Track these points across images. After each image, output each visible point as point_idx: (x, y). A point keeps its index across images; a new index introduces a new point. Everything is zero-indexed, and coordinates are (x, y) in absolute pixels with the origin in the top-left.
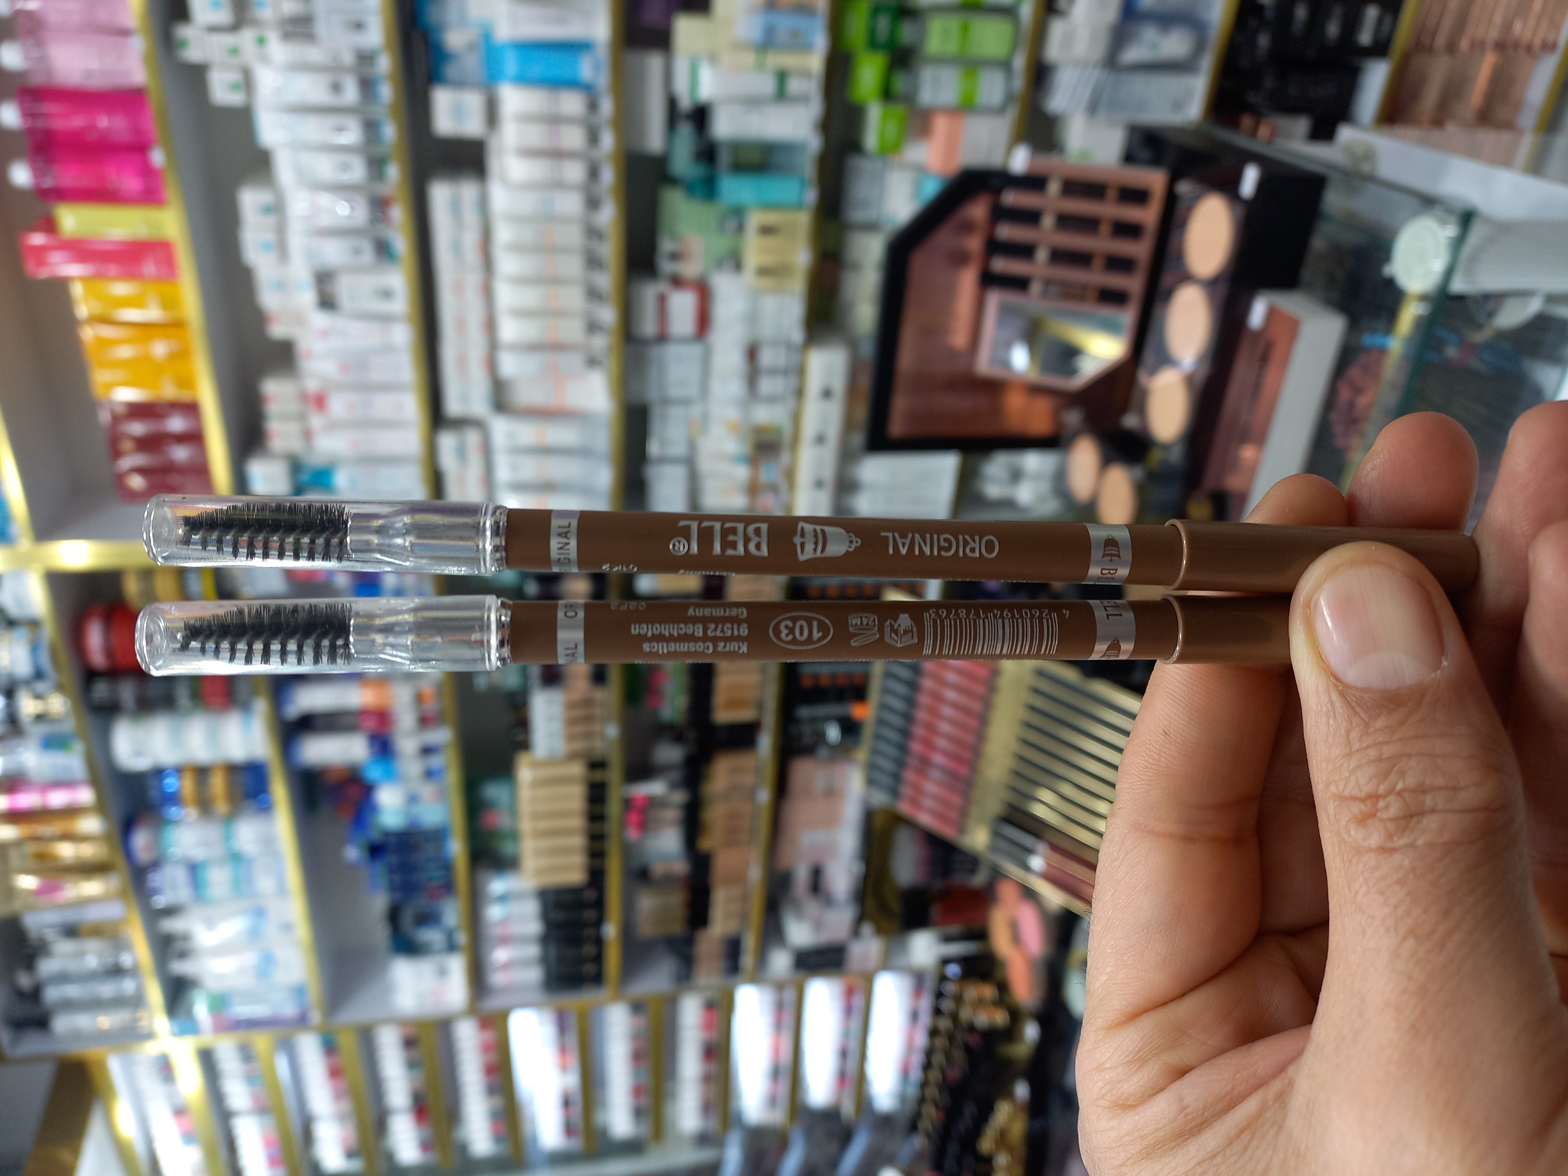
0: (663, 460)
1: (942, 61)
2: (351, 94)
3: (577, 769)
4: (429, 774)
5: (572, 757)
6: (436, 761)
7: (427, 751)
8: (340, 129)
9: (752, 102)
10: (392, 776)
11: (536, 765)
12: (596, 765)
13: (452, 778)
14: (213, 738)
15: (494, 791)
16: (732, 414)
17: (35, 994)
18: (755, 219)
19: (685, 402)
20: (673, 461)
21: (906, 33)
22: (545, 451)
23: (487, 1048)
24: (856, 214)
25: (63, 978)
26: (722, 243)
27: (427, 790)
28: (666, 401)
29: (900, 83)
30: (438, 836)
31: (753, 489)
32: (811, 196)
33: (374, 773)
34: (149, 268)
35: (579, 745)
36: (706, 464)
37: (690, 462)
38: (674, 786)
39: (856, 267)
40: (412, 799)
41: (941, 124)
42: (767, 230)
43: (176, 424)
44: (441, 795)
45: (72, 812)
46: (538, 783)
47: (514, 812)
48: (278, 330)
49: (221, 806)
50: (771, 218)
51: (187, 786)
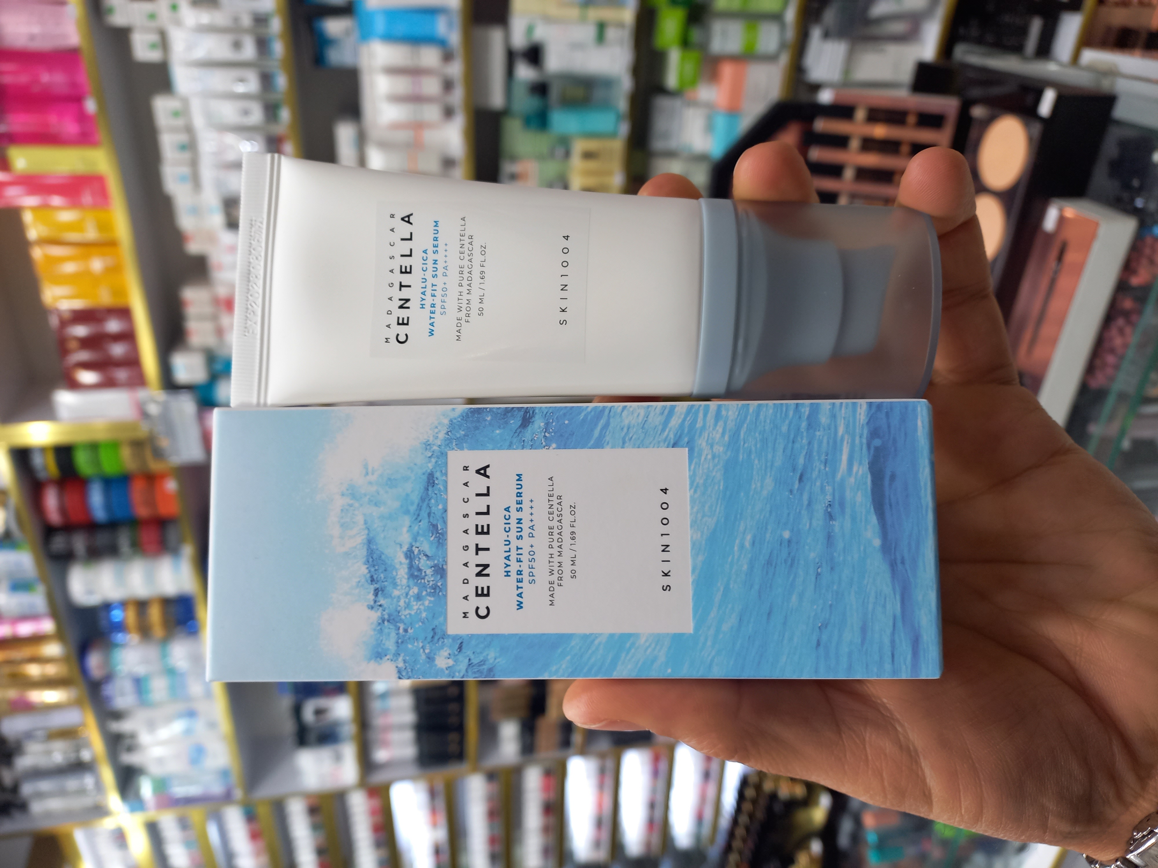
1: (729, 15)
2: (249, 51)
8: (242, 80)
9: (577, 45)
14: (150, 578)
17: (15, 788)
18: (579, 146)
23: (373, 813)
24: (659, 144)
25: (36, 774)
29: (696, 35)
32: (624, 128)
34: (87, 198)
41: (727, 70)
42: (588, 155)
43: (113, 326)
45: (35, 640)
48: (193, 247)
49: (158, 631)
50: (592, 145)
51: (130, 616)
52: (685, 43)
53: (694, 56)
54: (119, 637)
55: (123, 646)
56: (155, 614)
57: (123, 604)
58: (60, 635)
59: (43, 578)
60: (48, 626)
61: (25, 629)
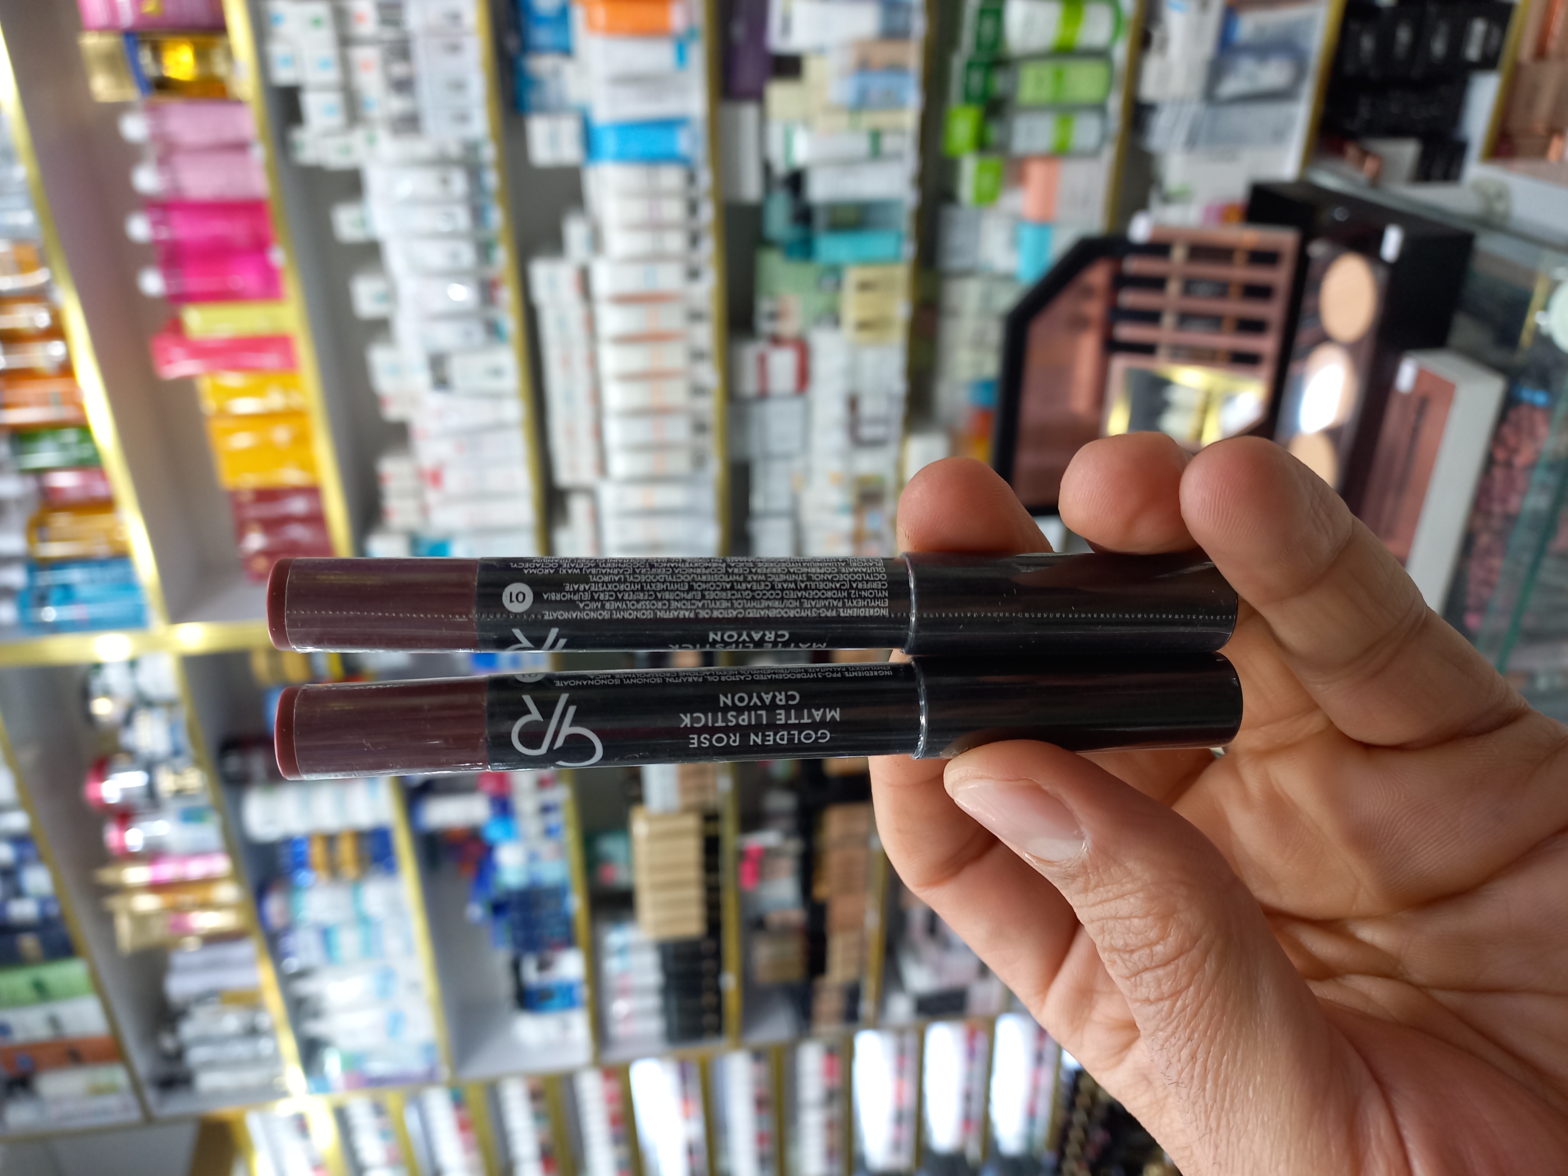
0: (768, 514)
1: (1037, 108)
2: (459, 186)
3: (692, 822)
4: (549, 832)
5: (687, 810)
6: (554, 819)
7: (546, 809)
8: (448, 217)
9: (847, 163)
10: (512, 835)
11: (651, 819)
12: (710, 817)
13: (570, 836)
14: (341, 806)
15: (611, 846)
16: (835, 466)
17: (178, 1055)
18: (853, 276)
19: (787, 457)
20: (777, 514)
21: (999, 83)
22: (652, 513)
23: (611, 1099)
24: (954, 262)
25: (204, 1040)
26: (818, 302)
27: (546, 848)
28: (768, 457)
29: (994, 133)
30: (558, 893)
31: (858, 538)
32: (909, 250)
33: (494, 832)
34: (270, 360)
35: (693, 799)
36: (810, 515)
37: (794, 515)
38: (788, 835)
39: (955, 313)
40: (533, 857)
41: (1036, 172)
42: (865, 286)
43: (298, 506)
44: (561, 852)
45: (208, 881)
46: (653, 837)
47: (630, 865)
48: (393, 412)
49: (350, 870)
50: (869, 274)
51: (317, 852)
52: (982, 146)
53: (993, 162)
54: (304, 877)
55: (309, 888)
56: (346, 850)
57: (308, 838)
58: (235, 876)
59: (217, 807)
60: (221, 865)
61: (196, 869)
